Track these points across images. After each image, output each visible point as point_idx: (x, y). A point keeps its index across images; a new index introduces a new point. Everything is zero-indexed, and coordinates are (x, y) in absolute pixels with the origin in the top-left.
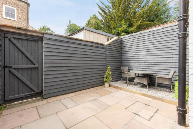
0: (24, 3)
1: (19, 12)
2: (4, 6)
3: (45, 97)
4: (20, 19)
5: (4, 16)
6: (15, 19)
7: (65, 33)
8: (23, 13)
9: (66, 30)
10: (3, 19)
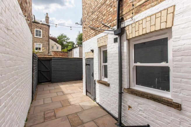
0: (46, 26)
1: (44, 32)
2: (35, 29)
3: (52, 82)
4: (44, 36)
5: (35, 36)
6: (41, 37)
7: (76, 41)
8: (46, 32)
9: (77, 39)
10: (35, 38)
